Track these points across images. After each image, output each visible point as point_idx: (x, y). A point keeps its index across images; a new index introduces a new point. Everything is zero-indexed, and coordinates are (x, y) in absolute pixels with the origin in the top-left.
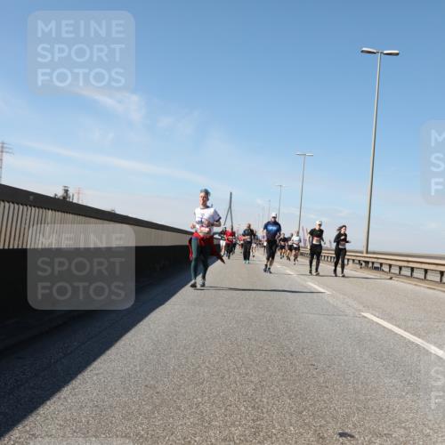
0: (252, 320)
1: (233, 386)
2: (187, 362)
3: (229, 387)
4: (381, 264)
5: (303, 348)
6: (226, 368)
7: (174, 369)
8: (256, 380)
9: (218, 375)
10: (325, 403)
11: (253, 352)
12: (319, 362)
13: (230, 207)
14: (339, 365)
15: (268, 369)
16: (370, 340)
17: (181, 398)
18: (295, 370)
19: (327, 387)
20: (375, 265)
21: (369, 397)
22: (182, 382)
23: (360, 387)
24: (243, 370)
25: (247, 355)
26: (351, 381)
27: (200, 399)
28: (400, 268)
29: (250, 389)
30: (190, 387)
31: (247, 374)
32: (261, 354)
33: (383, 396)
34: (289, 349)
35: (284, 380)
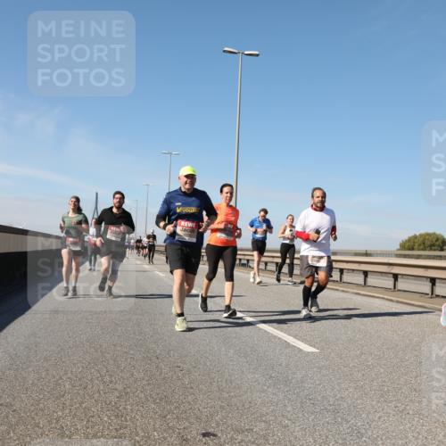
0: (117, 324)
1: (96, 396)
2: (48, 374)
3: (91, 397)
4: (248, 261)
5: (169, 351)
6: (89, 377)
7: (32, 384)
8: (120, 387)
9: (81, 385)
10: (190, 404)
11: (118, 359)
12: (185, 363)
13: (96, 208)
14: (205, 364)
15: (132, 375)
16: (235, 338)
17: (41, 413)
18: (161, 373)
19: (192, 388)
20: (243, 262)
21: (232, 394)
22: (41, 396)
23: (224, 385)
24: (107, 378)
25: (112, 362)
26: (216, 380)
27: (60, 414)
28: (266, 264)
29: (113, 398)
30: (50, 401)
31: (111, 382)
32: (126, 359)
33: (246, 392)
34: (155, 352)
35: (149, 384)
